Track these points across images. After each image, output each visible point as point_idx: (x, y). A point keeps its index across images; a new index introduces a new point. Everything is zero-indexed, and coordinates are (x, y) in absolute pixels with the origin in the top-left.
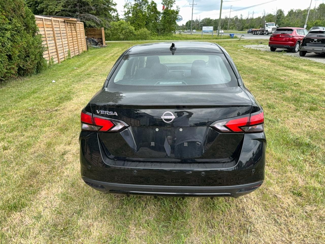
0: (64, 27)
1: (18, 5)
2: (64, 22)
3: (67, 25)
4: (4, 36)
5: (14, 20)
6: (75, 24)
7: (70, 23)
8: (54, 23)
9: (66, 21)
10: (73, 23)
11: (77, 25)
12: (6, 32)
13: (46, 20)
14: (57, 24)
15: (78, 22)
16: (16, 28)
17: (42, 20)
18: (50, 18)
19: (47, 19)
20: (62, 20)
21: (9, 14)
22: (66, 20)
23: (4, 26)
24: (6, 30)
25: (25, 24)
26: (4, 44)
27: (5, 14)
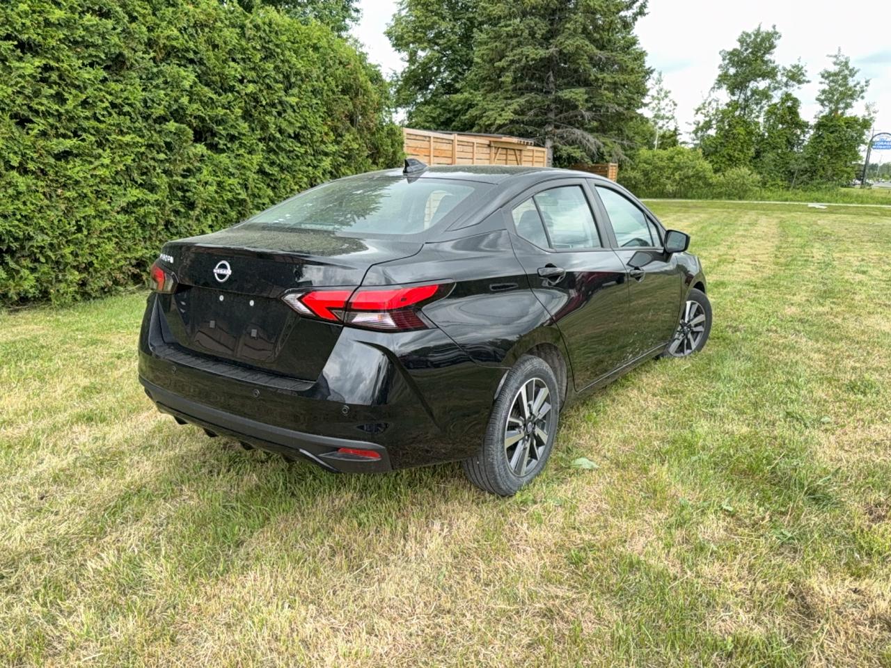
0: (488, 156)
1: (363, 107)
2: (489, 146)
3: (496, 154)
4: (318, 166)
5: (348, 136)
6: (521, 150)
7: (506, 149)
8: (457, 148)
9: (492, 145)
10: (514, 150)
11: (524, 153)
12: (324, 158)
13: (439, 140)
14: (470, 149)
15: (529, 147)
16: (346, 152)
17: (428, 139)
18: (451, 137)
19: (443, 139)
20: (485, 141)
21: (339, 124)
22: (494, 142)
23: (323, 147)
24: (326, 154)
25: (373, 144)
26: (315, 181)
27: (329, 123)
